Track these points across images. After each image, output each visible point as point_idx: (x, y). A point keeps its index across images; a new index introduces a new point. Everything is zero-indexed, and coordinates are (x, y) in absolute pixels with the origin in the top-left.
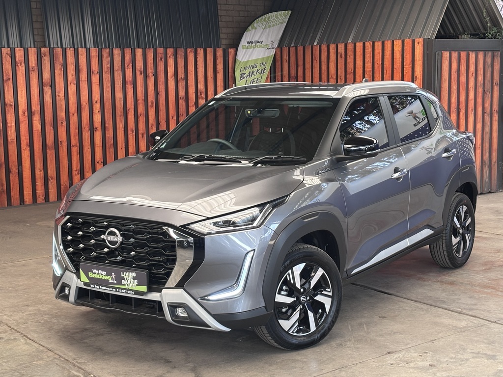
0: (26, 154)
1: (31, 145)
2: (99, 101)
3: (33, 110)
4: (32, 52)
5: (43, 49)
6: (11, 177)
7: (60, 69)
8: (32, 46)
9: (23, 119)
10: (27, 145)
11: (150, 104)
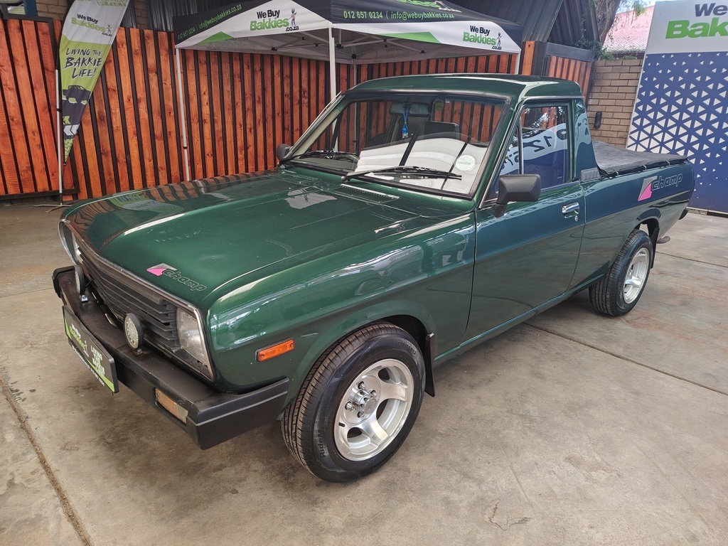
0: (133, 143)
1: (138, 134)
2: (207, 93)
3: (138, 97)
4: (134, 32)
5: (146, 32)
6: (119, 166)
7: (166, 55)
8: (135, 27)
9: (129, 106)
10: (134, 134)
11: (257, 99)
